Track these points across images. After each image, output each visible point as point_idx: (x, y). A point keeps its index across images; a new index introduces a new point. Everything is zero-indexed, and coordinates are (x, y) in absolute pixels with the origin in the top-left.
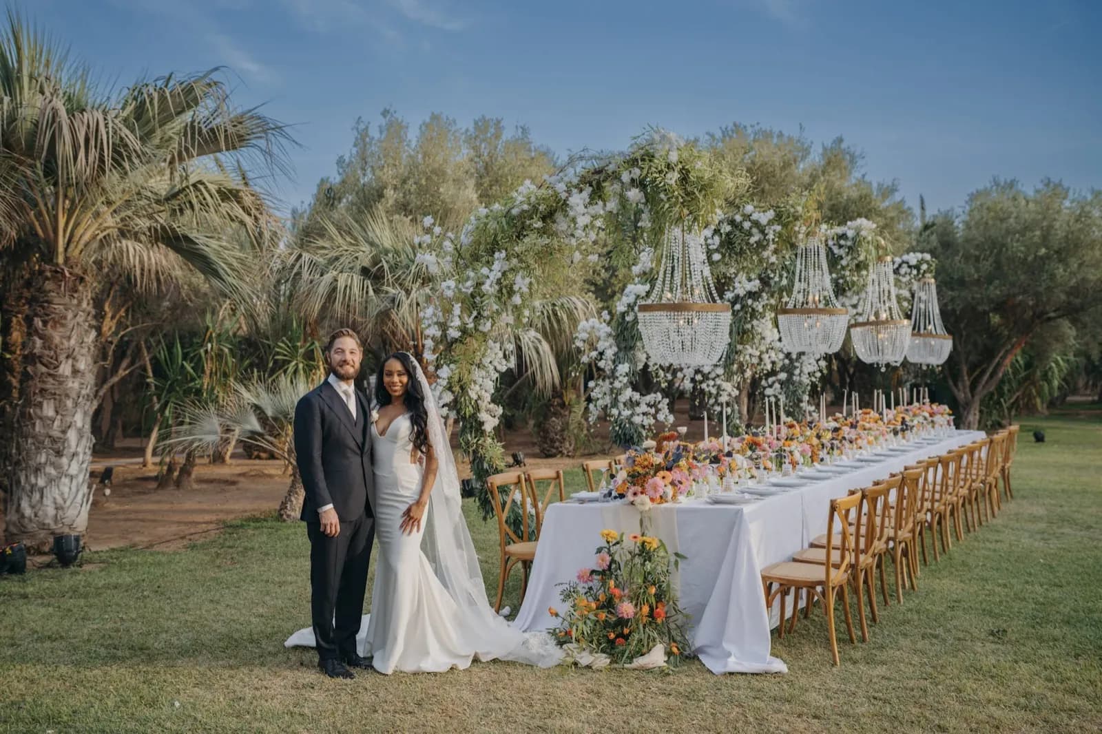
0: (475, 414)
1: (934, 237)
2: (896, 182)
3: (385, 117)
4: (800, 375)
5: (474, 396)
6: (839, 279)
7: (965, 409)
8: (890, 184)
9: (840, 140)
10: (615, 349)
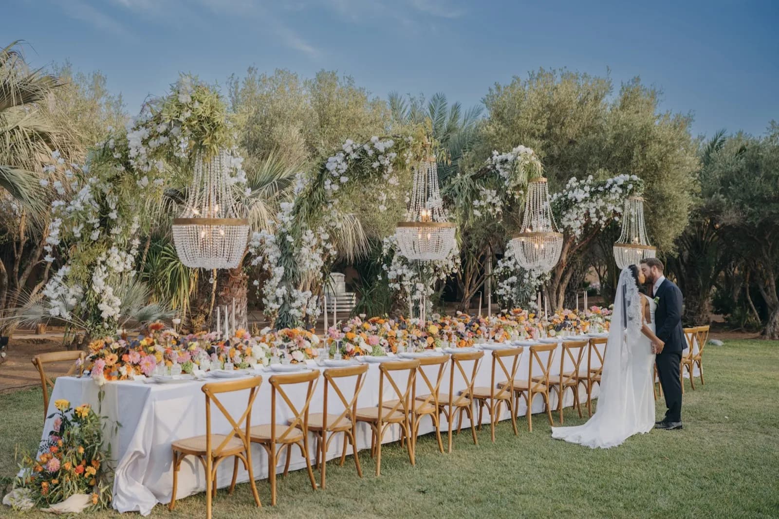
0: (96, 304)
1: (743, 161)
2: (691, 114)
3: (250, 73)
4: (529, 278)
5: (98, 291)
6: (561, 197)
7: (772, 310)
8: (686, 115)
9: (637, 80)
10: (279, 255)
